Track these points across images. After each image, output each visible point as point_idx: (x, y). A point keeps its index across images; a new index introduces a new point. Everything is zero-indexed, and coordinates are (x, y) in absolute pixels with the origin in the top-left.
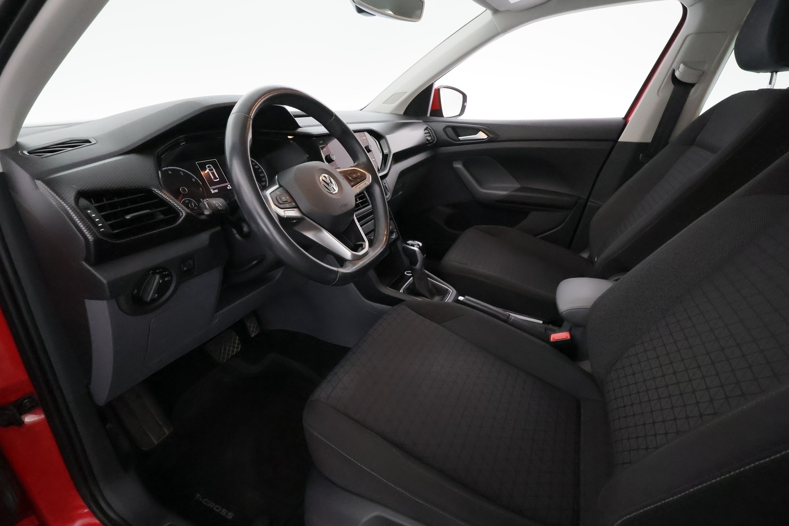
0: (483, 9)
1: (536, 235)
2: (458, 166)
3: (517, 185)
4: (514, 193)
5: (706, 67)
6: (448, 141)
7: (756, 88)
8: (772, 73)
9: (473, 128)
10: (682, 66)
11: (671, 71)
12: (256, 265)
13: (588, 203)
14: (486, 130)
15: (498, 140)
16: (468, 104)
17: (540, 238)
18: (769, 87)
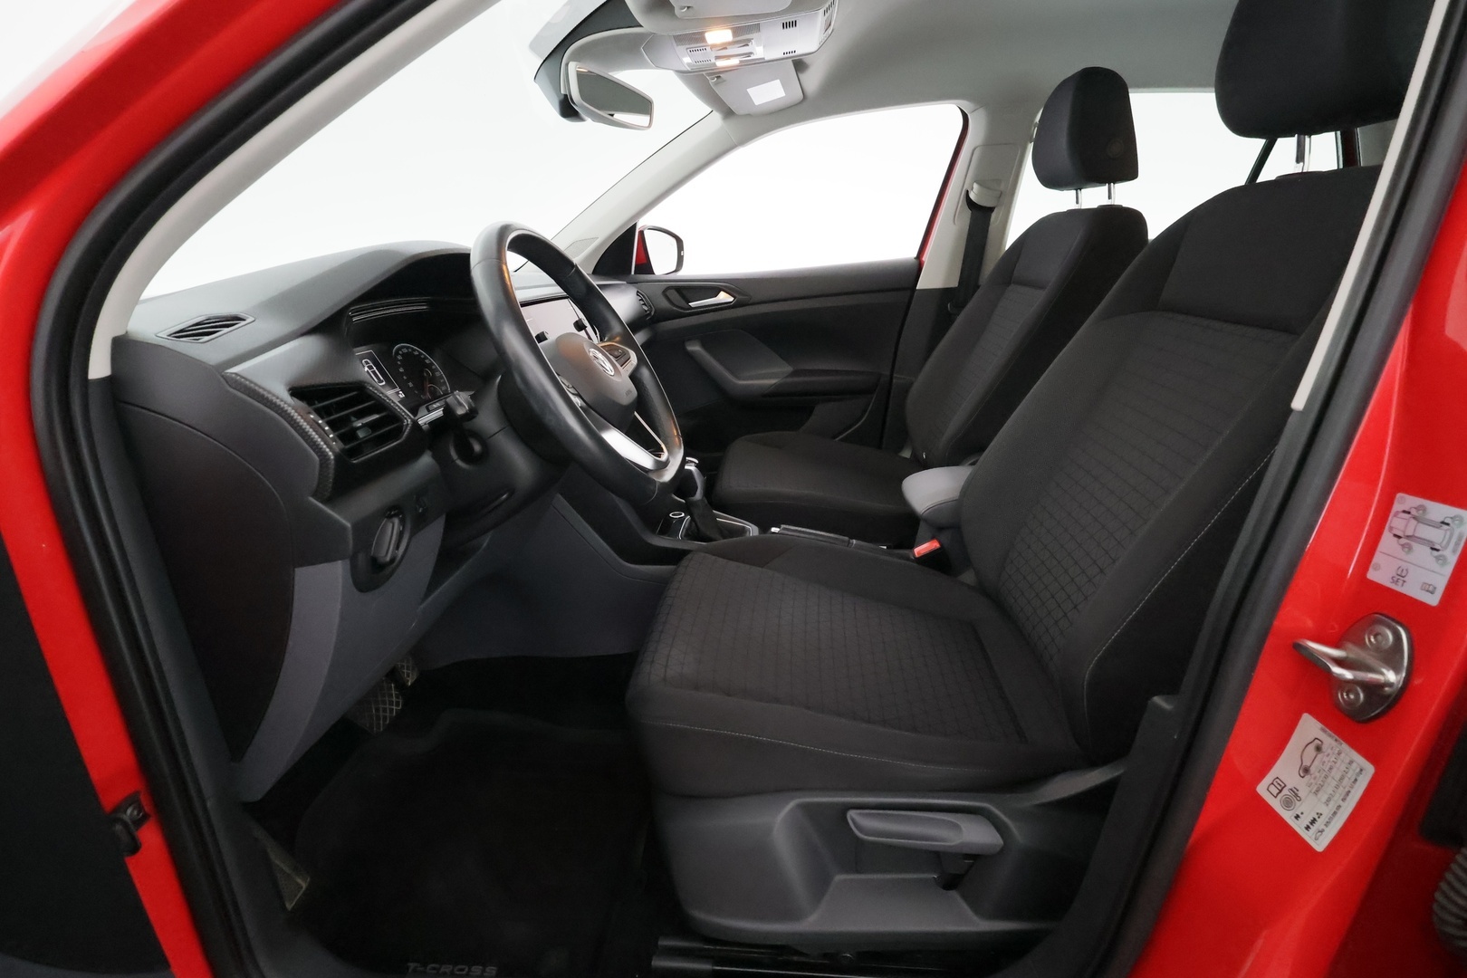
0: (706, 109)
1: (834, 437)
2: (695, 348)
3: (789, 369)
4: (790, 380)
5: (1002, 187)
6: (673, 310)
7: (1064, 209)
8: (1076, 190)
9: (710, 288)
10: (975, 186)
11: (963, 193)
12: (507, 499)
13: (894, 381)
14: (731, 289)
15: (751, 301)
16: (686, 253)
17: (842, 440)
18: (1076, 207)
